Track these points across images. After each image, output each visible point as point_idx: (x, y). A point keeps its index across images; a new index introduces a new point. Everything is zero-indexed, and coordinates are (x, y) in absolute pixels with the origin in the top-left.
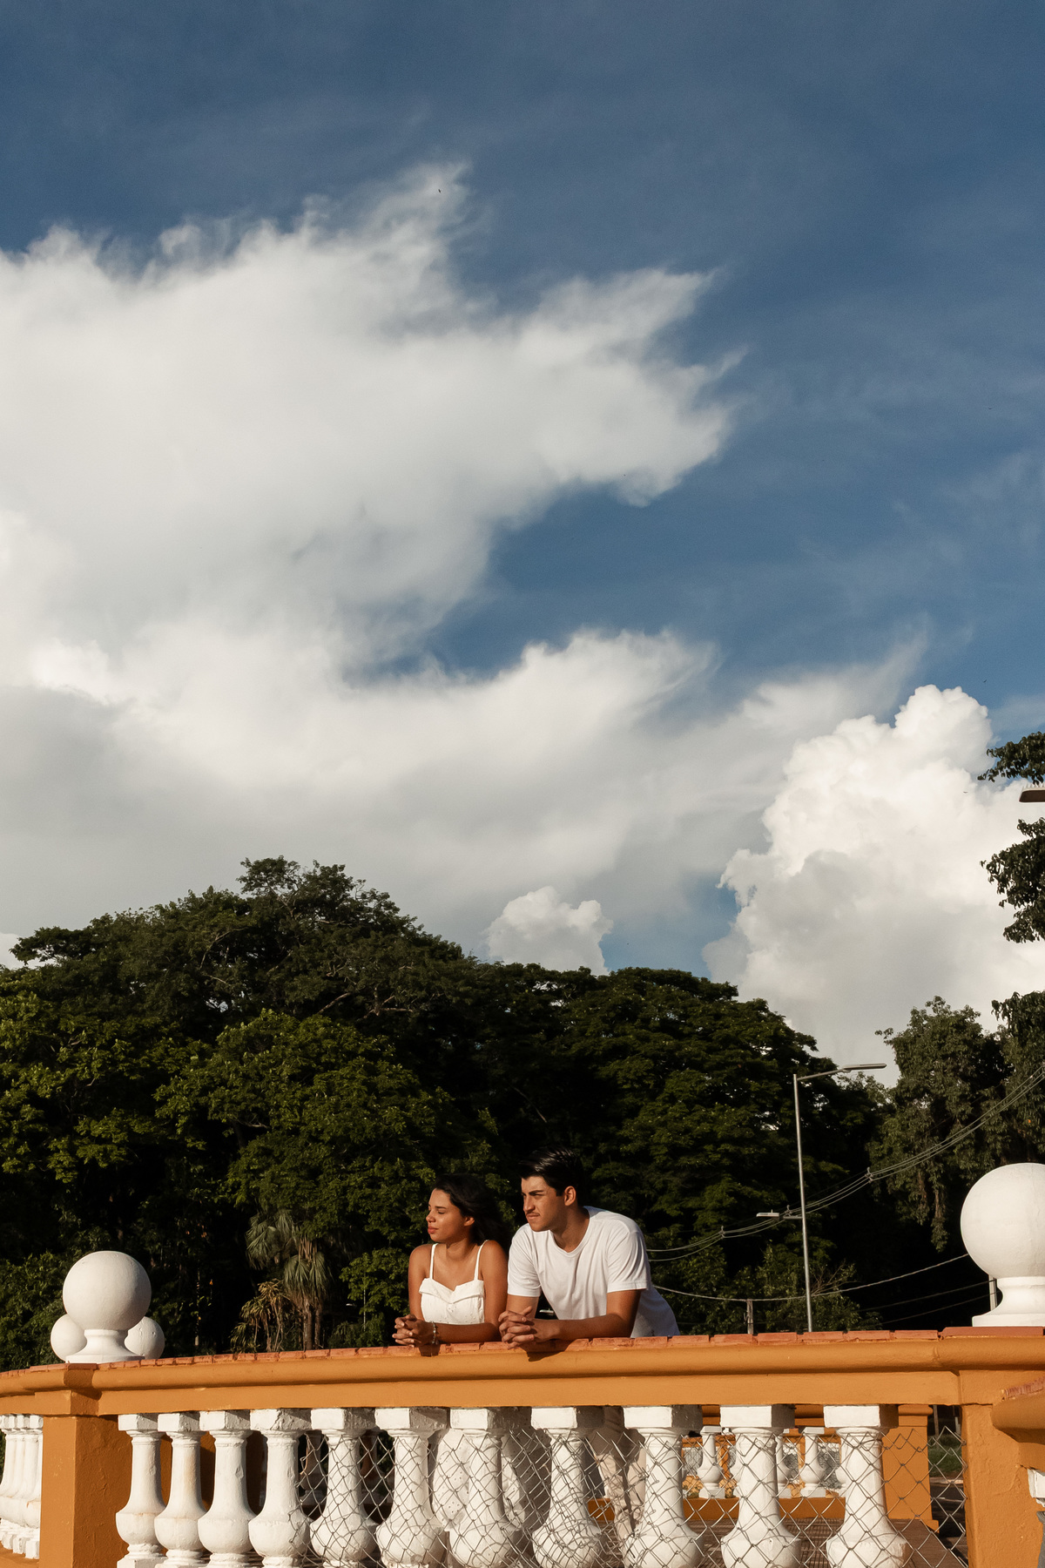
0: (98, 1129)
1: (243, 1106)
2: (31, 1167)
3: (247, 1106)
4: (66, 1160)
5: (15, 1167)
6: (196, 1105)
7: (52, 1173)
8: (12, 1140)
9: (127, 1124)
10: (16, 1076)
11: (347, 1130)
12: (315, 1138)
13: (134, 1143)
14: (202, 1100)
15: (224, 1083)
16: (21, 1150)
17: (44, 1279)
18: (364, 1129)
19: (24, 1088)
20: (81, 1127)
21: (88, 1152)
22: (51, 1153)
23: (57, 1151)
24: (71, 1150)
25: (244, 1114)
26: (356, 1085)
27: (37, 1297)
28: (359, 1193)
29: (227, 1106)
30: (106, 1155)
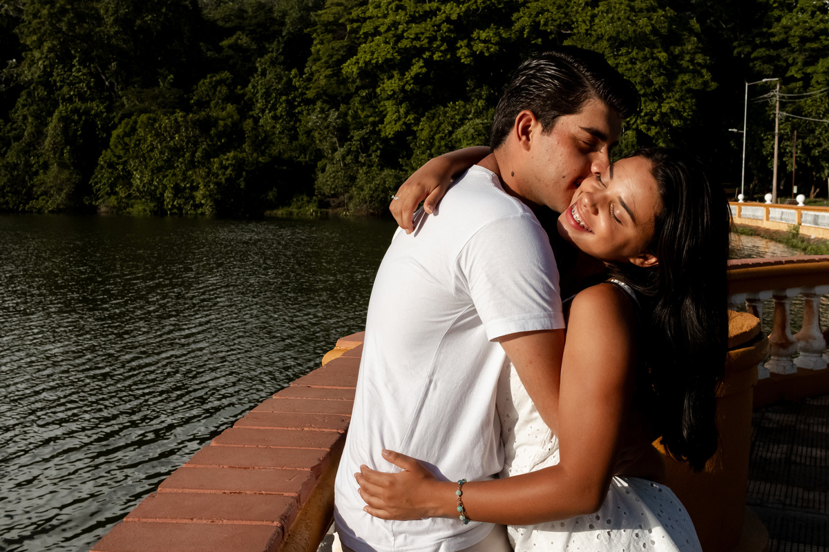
0: (483, 35)
1: (558, 22)
2: (449, 56)
3: (560, 22)
4: (465, 51)
5: (440, 57)
6: (534, 21)
7: (460, 58)
8: (438, 43)
9: (499, 33)
10: (439, 10)
11: (618, 33)
12: (600, 38)
13: (502, 43)
14: (537, 19)
15: (548, 11)
16: (442, 48)
17: (458, 114)
18: (628, 32)
19: (444, 15)
20: (475, 35)
21: (479, 47)
22: (459, 49)
23: (461, 46)
24: (469, 46)
25: (559, 26)
26: (623, 6)
27: (455, 123)
28: (625, 67)
29: (550, 22)
30: (488, 49)
